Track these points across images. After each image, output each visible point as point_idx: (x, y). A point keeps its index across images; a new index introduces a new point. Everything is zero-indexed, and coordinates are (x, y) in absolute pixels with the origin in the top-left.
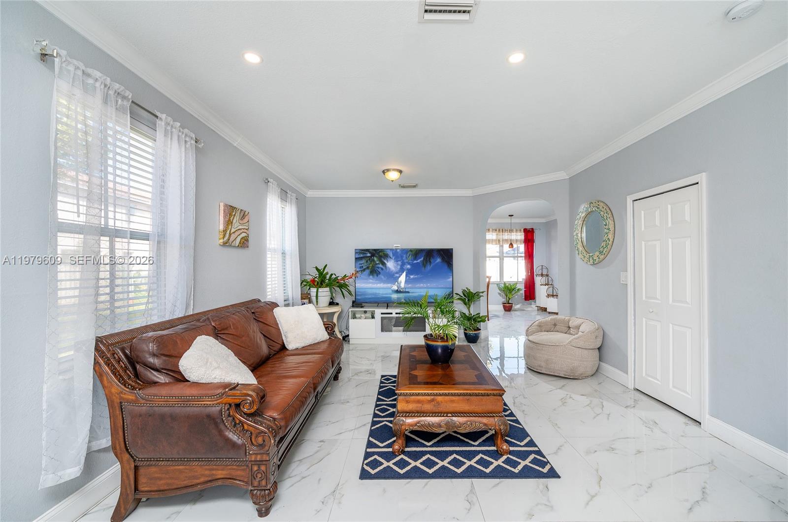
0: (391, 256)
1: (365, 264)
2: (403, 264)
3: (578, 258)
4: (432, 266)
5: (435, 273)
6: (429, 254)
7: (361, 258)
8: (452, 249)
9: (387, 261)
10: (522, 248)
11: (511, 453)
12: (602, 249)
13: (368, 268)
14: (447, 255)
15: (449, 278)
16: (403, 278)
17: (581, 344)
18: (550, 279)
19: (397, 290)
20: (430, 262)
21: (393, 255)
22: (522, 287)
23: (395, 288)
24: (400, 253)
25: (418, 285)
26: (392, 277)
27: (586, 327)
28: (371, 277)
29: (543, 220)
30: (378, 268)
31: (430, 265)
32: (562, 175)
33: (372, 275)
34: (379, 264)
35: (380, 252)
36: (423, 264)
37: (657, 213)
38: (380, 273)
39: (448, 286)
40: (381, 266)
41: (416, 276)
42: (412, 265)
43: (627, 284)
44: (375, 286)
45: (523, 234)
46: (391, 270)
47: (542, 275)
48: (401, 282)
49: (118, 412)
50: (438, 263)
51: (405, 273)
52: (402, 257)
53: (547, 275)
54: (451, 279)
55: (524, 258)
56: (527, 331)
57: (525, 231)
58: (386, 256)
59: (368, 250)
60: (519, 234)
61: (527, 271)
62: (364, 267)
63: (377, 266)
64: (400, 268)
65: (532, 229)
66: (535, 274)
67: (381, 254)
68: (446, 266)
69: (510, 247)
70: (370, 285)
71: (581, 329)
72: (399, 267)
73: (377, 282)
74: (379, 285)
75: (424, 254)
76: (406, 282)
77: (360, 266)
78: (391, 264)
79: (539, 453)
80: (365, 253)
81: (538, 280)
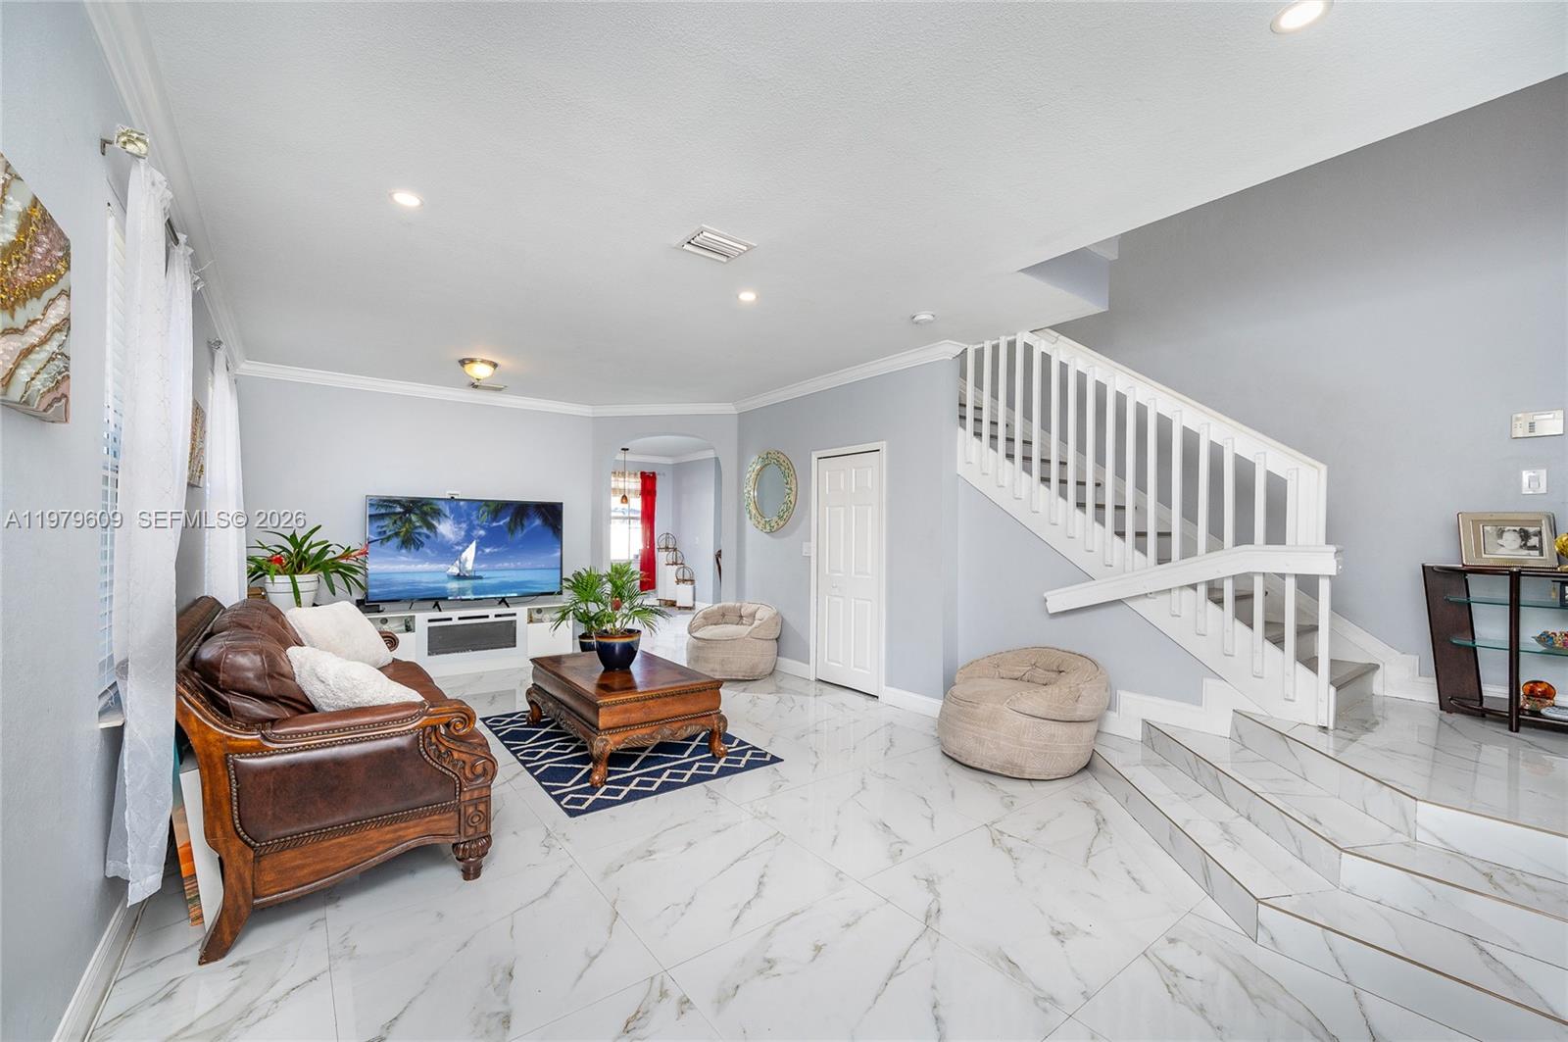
0: (448, 513)
1: (391, 527)
2: (471, 528)
3: (749, 524)
4: (525, 531)
5: (532, 544)
6: (520, 511)
7: (381, 516)
8: (562, 504)
9: (439, 523)
10: (636, 503)
11: (728, 754)
12: (781, 514)
13: (397, 534)
14: (551, 514)
15: (556, 552)
16: (470, 553)
17: (762, 634)
18: (679, 555)
19: (459, 575)
20: (522, 525)
21: (452, 512)
22: (636, 567)
23: (455, 570)
24: (465, 507)
25: (500, 565)
26: (450, 552)
27: (764, 613)
28: (404, 551)
29: (670, 461)
30: (419, 534)
31: (522, 530)
32: (729, 409)
33: (406, 548)
34: (420, 527)
35: (423, 505)
36: (510, 529)
37: (842, 476)
38: (422, 543)
39: (554, 566)
40: (425, 530)
41: (496, 550)
42: (489, 530)
43: (810, 557)
44: (412, 568)
45: (639, 480)
46: (447, 539)
47: (667, 548)
48: (466, 560)
49: (220, 773)
50: (536, 527)
51: (474, 544)
52: (469, 515)
53: (675, 550)
54: (559, 554)
55: (639, 521)
56: (690, 626)
57: (643, 475)
58: (437, 513)
59: (397, 502)
60: (632, 480)
61: (645, 541)
62: (389, 533)
63: (417, 531)
64: (465, 536)
65: (654, 473)
66: (656, 546)
67: (425, 508)
68: (550, 533)
69: (622, 502)
70: (402, 567)
71: (757, 616)
72: (463, 533)
73: (416, 560)
74: (420, 566)
75: (511, 511)
76: (477, 559)
77: (380, 530)
78: (446, 529)
79: (754, 748)
80: (391, 507)
81: (662, 558)
